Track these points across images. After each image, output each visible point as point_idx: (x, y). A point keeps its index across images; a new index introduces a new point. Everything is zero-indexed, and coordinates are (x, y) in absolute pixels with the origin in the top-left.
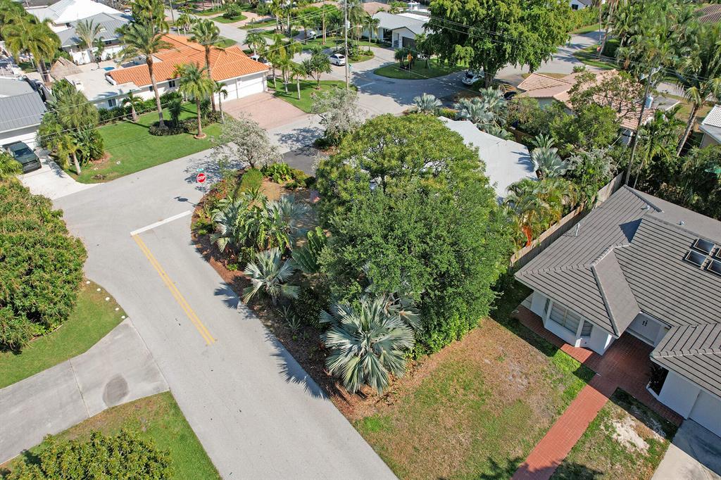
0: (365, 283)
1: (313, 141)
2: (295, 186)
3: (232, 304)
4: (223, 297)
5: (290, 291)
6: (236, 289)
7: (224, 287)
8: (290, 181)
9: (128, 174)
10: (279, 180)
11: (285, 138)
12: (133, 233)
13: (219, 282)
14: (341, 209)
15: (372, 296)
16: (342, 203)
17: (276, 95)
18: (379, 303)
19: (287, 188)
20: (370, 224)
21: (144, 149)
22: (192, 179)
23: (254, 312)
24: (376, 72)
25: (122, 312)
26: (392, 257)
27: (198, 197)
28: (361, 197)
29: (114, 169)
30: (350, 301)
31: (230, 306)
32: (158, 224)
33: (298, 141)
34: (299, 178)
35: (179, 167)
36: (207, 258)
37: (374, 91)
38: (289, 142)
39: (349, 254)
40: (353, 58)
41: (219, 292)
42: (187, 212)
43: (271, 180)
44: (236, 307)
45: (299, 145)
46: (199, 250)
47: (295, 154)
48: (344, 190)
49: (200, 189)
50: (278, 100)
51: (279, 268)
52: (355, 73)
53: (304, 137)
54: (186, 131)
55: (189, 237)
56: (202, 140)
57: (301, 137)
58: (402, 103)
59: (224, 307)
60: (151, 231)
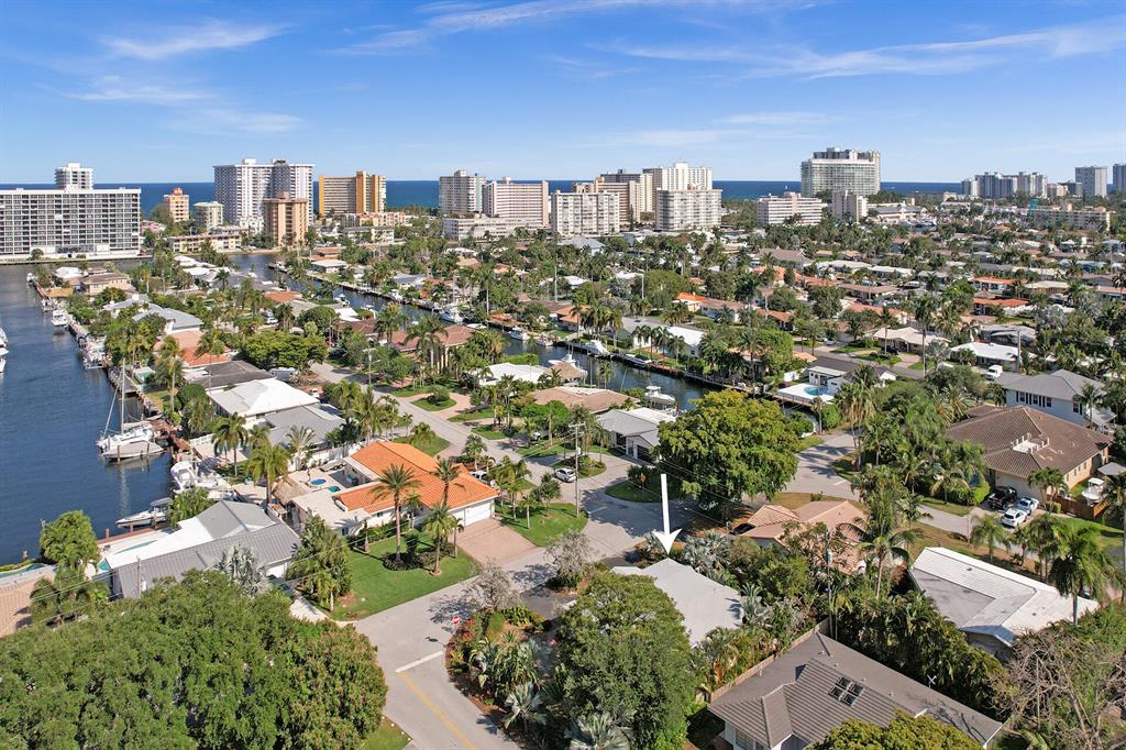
0: (596, 702)
1: (546, 580)
2: (534, 629)
3: (492, 731)
4: (484, 726)
5: (540, 718)
6: (494, 720)
7: (483, 718)
8: (528, 624)
9: (376, 612)
10: (519, 623)
11: (519, 576)
12: (398, 671)
13: (479, 714)
14: (579, 650)
15: (601, 712)
16: (579, 646)
17: (504, 522)
18: (605, 716)
19: (526, 630)
20: (599, 660)
21: (384, 585)
22: (438, 618)
23: (510, 737)
24: (609, 491)
25: (407, 736)
26: (612, 684)
27: (447, 637)
28: (593, 641)
29: (362, 607)
30: (586, 716)
31: (491, 732)
32: (418, 663)
33: (530, 579)
34: (536, 621)
35: (422, 606)
36: (465, 693)
37: (605, 518)
38: (523, 580)
39: (586, 681)
40: (583, 473)
41: (480, 722)
42: (438, 654)
43: (510, 622)
44: (496, 733)
45: (532, 585)
46: (458, 687)
47: (528, 595)
48: (581, 635)
49: (447, 629)
50: (506, 529)
51: (533, 697)
52: (586, 492)
53: (537, 575)
54: (421, 565)
55: (445, 675)
56: (437, 578)
57: (533, 575)
58: (634, 535)
59: (487, 733)
60: (412, 669)
